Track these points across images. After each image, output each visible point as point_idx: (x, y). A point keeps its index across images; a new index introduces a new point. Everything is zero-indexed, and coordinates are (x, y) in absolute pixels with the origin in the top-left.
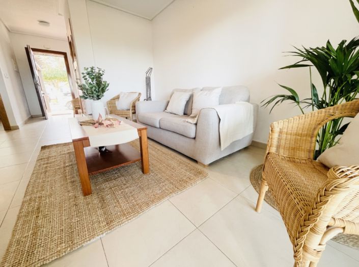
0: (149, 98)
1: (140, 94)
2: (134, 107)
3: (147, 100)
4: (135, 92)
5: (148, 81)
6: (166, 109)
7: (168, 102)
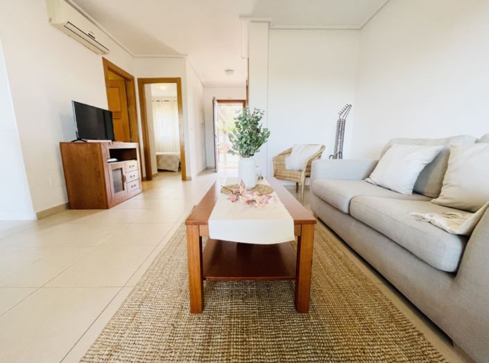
0: (338, 155)
1: (323, 147)
2: (309, 167)
3: (335, 157)
4: (316, 145)
5: (341, 126)
6: (368, 177)
7: (376, 164)
